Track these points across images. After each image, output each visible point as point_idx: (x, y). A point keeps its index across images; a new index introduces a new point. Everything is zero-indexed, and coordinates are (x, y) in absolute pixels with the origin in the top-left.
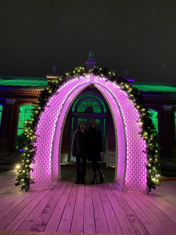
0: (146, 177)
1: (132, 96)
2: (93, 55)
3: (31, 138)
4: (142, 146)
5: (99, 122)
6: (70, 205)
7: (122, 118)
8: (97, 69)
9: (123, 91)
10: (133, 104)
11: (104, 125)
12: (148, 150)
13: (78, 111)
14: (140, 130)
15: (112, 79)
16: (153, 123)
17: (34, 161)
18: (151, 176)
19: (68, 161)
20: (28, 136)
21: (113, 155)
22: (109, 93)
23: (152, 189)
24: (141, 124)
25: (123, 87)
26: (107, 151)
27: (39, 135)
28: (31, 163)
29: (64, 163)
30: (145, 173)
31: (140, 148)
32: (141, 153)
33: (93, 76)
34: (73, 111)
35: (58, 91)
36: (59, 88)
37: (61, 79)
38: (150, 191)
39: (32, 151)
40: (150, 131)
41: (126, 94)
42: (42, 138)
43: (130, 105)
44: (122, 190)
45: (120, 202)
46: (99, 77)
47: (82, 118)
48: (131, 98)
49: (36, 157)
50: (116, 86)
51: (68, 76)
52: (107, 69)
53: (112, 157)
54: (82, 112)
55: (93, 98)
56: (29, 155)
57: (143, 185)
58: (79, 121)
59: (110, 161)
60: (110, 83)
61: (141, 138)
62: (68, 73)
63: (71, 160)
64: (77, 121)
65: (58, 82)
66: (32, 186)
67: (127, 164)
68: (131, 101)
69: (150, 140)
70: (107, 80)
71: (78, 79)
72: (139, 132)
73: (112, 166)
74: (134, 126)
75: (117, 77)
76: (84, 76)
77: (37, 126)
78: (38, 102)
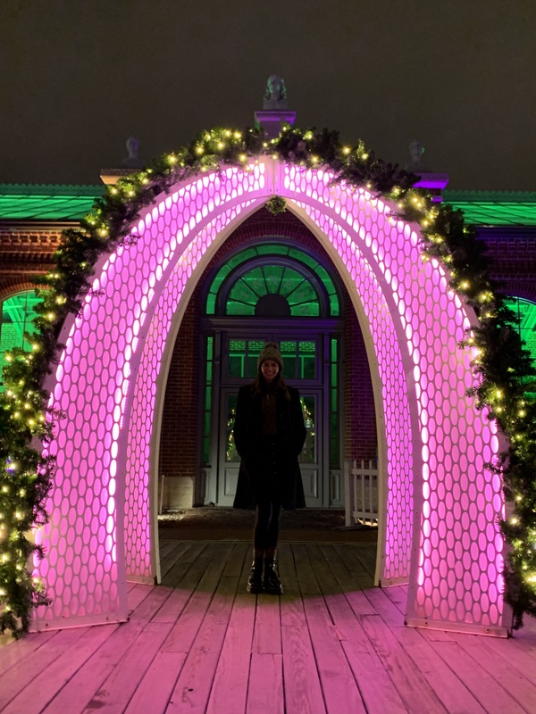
0: (501, 570)
1: (439, 240)
2: (281, 90)
3: (31, 422)
4: (484, 444)
5: (312, 353)
6: (189, 694)
7: (401, 332)
8: (292, 135)
9: (401, 224)
10: (443, 273)
11: (331, 363)
12: (507, 459)
13: (228, 313)
14: (474, 379)
15: (356, 174)
16: (524, 348)
17: (45, 514)
18: (519, 564)
19: (194, 506)
20: (17, 415)
21: (371, 478)
22: (345, 233)
23: (526, 618)
24: (477, 353)
25: (400, 206)
26: (346, 465)
27: (65, 409)
28: (34, 525)
29: (181, 513)
30: (497, 553)
31: (476, 454)
32: (477, 473)
33: (278, 164)
34: (208, 312)
35: (134, 230)
36: (139, 217)
37: (145, 181)
38: (519, 624)
39: (35, 476)
40: (514, 382)
41: (414, 237)
42: (74, 421)
43: (431, 278)
44: (406, 623)
45: (396, 677)
46: (304, 167)
47: (247, 338)
48: (436, 252)
49: (52, 498)
50: (374, 202)
51: (176, 168)
52: (335, 135)
53: (367, 485)
54: (244, 313)
55: (287, 257)
56: (22, 493)
57: (490, 603)
58: (236, 352)
59: (360, 502)
60: (349, 191)
61: (478, 413)
62: (176, 154)
63: (206, 503)
64: (229, 352)
65: (137, 193)
66: (41, 616)
67: (424, 519)
68: (435, 263)
69: (514, 417)
70: (337, 181)
71: (217, 180)
72: (469, 387)
73: (368, 520)
74: (448, 363)
75: (376, 167)
76: (241, 166)
77: (51, 372)
78: (57, 276)
